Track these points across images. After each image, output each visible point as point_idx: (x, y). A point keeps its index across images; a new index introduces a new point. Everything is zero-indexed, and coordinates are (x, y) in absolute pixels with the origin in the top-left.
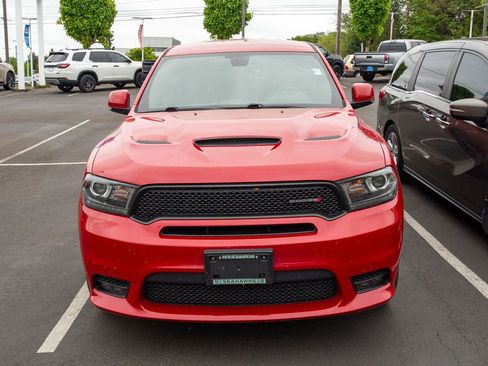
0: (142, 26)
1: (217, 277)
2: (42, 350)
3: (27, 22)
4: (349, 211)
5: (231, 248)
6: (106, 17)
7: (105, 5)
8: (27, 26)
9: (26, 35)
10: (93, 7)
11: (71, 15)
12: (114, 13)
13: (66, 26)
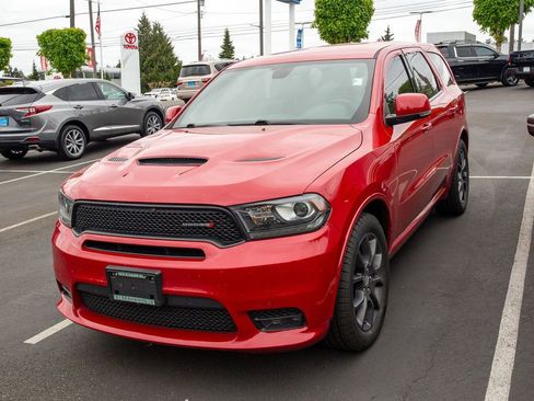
0: (419, 22)
1: (117, 293)
2: (28, 341)
3: (300, 27)
4: (248, 239)
5: (128, 266)
6: (361, 17)
7: (361, 3)
8: (300, 31)
9: (299, 40)
10: (347, 7)
11: (325, 17)
12: (371, 11)
13: (320, 29)
